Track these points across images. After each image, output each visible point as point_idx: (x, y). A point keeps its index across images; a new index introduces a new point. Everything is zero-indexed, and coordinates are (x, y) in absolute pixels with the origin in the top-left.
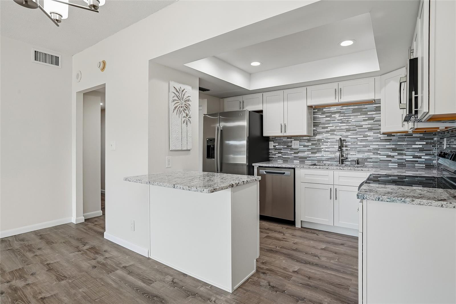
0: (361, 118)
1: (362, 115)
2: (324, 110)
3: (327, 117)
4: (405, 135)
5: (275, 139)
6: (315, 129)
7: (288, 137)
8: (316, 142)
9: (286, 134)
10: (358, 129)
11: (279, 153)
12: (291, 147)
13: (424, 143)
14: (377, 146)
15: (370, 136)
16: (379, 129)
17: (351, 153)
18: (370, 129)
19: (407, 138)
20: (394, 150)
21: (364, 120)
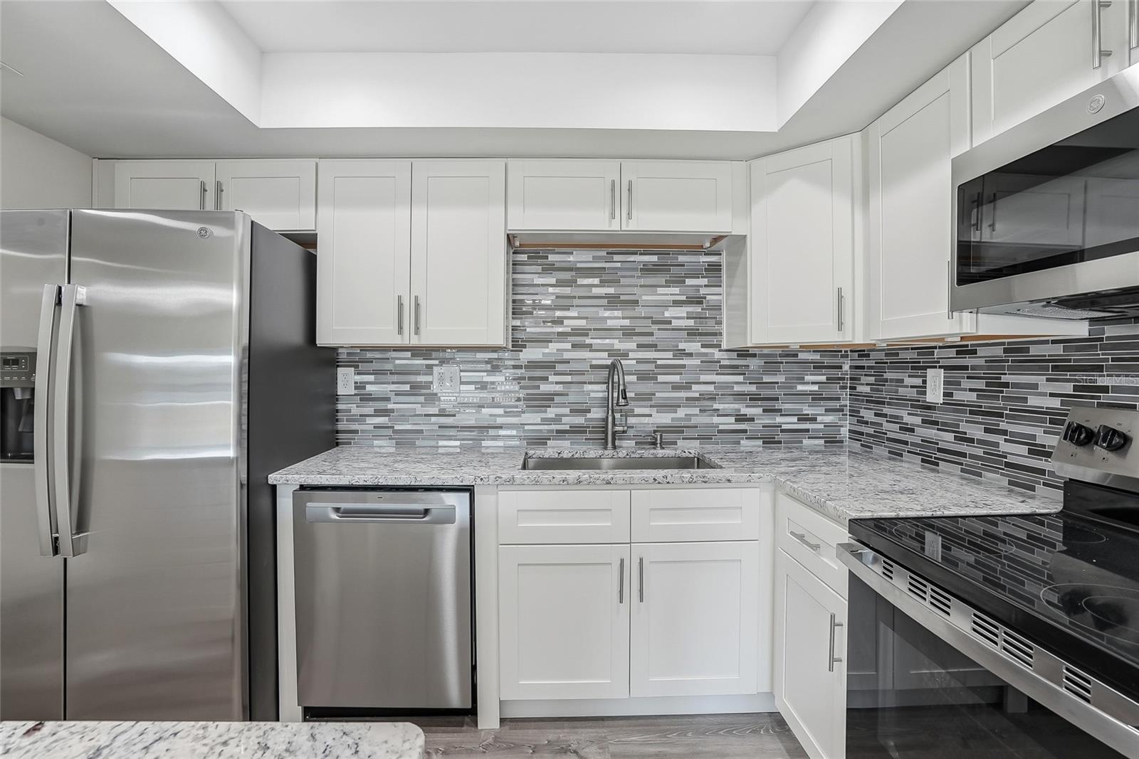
0: (667, 294)
1: (670, 287)
2: (552, 258)
3: (560, 283)
4: (781, 356)
5: (361, 357)
6: (518, 323)
7: (417, 351)
8: (524, 370)
9: (419, 340)
10: (659, 329)
11: (378, 413)
12: (428, 391)
13: (823, 378)
14: (711, 388)
15: (690, 355)
16: (715, 334)
17: (637, 411)
18: (692, 333)
19: (786, 363)
20: (754, 398)
21: (677, 303)
